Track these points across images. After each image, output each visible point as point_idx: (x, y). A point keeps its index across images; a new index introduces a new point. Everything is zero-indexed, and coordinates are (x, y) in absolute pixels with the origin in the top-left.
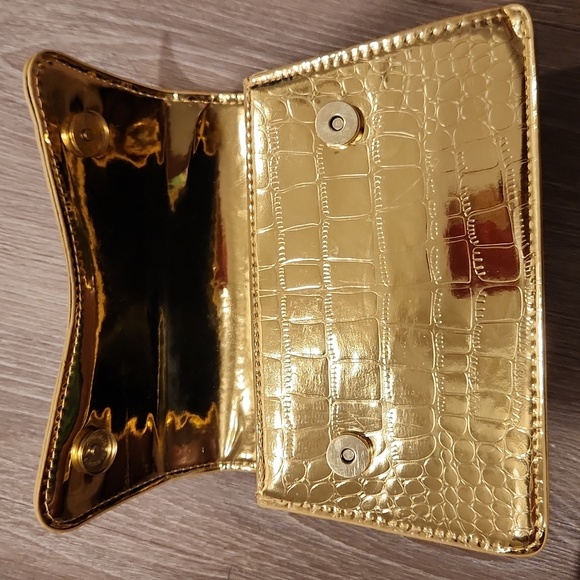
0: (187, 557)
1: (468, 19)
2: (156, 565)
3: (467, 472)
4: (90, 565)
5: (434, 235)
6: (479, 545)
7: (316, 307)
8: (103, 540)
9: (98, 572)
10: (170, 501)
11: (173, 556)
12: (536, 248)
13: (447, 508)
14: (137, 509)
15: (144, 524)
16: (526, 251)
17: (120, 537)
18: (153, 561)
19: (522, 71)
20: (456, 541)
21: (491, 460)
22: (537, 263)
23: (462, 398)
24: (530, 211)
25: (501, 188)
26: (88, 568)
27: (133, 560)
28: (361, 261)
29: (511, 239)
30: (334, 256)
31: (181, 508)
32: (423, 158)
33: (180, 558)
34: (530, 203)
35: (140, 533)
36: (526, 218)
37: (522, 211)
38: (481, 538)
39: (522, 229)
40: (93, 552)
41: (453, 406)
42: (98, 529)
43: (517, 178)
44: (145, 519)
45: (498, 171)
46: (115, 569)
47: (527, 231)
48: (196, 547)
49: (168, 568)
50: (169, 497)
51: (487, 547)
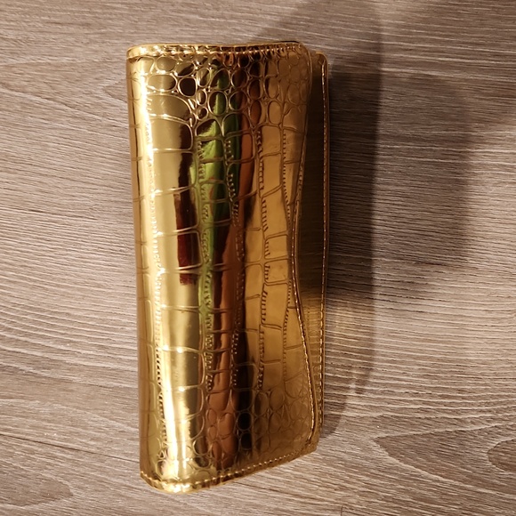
0: (302, 500)
2: (276, 509)
11: (290, 500)
18: (273, 506)
27: (256, 506)
33: (297, 501)
48: (310, 491)
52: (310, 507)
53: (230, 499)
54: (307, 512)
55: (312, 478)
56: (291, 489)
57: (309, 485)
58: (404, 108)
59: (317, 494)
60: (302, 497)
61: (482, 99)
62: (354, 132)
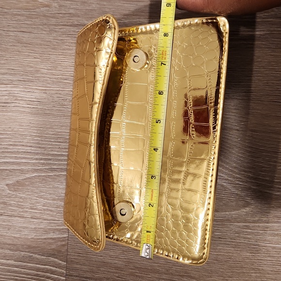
0: (48, 222)
1: (200, 20)
2: (35, 228)
3: (176, 225)
4: (5, 234)
5: (174, 116)
6: (177, 258)
7: (117, 142)
8: (9, 221)
9: (9, 236)
10: (37, 197)
11: (42, 222)
12: (218, 128)
13: (165, 241)
14: (22, 204)
15: (27, 210)
16: (214, 128)
17: (17, 218)
18: (33, 227)
19: (222, 47)
20: (167, 256)
21: (188, 220)
22: (218, 133)
23: (178, 191)
24: (218, 111)
25: (206, 98)
26: (4, 236)
27: (24, 228)
28: (140, 123)
29: (208, 122)
30: (128, 120)
31: (42, 199)
32: (174, 80)
33: (46, 223)
34: (218, 107)
35: (26, 215)
36: (216, 113)
37: (215, 110)
38: (179, 255)
39: (214, 118)
40: (6, 228)
41: (174, 194)
42: (6, 217)
43: (214, 95)
44: (27, 208)
45: (206, 90)
46: (16, 234)
47: (215, 119)
48: (52, 216)
49: (41, 228)
50: (36, 195)
51: (181, 259)
52: (53, 225)
53: (10, 225)
54: (51, 228)
55: (53, 209)
56: (42, 217)
57: (51, 213)
58: (86, 10)
59: (56, 217)
60: (48, 220)
61: (124, 4)
62: (62, 24)
